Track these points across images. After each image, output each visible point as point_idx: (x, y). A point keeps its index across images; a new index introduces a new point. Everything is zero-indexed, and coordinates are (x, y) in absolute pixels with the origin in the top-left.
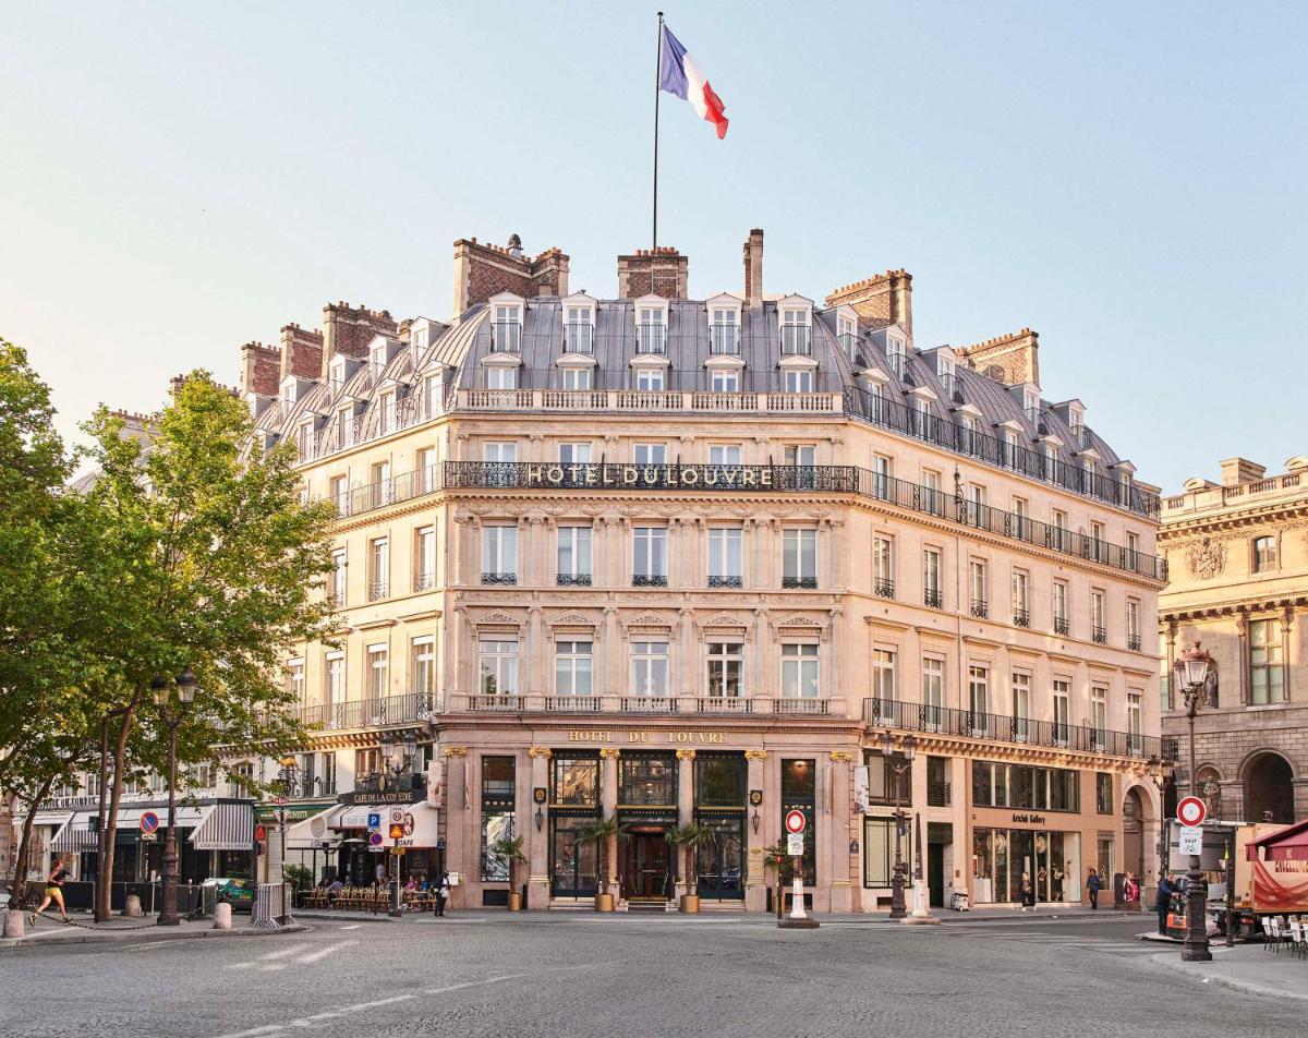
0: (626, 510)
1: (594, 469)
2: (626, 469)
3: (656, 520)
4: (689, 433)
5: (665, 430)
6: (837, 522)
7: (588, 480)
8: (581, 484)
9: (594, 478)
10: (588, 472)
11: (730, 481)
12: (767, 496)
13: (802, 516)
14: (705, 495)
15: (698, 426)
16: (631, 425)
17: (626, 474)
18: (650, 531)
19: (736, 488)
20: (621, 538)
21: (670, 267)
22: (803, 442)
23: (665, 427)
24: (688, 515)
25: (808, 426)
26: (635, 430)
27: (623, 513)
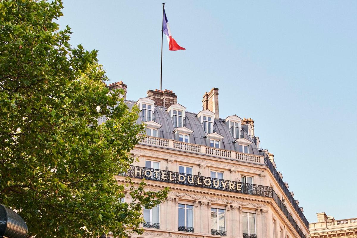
0: (177, 194)
1: (165, 173)
2: (180, 175)
3: (189, 201)
4: (204, 163)
5: (193, 160)
6: (265, 210)
7: (163, 178)
8: (159, 179)
9: (166, 177)
10: (163, 174)
11: (224, 187)
12: (239, 195)
13: (251, 206)
14: (213, 192)
15: (208, 161)
16: (179, 156)
17: (180, 177)
18: (186, 206)
19: (227, 190)
20: (174, 208)
21: (172, 98)
22: (249, 174)
23: (194, 159)
24: (204, 200)
25: (252, 168)
26: (181, 159)
27: (176, 196)
